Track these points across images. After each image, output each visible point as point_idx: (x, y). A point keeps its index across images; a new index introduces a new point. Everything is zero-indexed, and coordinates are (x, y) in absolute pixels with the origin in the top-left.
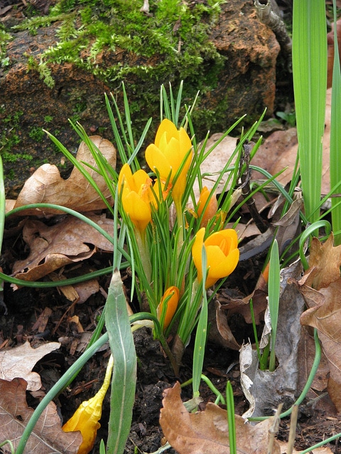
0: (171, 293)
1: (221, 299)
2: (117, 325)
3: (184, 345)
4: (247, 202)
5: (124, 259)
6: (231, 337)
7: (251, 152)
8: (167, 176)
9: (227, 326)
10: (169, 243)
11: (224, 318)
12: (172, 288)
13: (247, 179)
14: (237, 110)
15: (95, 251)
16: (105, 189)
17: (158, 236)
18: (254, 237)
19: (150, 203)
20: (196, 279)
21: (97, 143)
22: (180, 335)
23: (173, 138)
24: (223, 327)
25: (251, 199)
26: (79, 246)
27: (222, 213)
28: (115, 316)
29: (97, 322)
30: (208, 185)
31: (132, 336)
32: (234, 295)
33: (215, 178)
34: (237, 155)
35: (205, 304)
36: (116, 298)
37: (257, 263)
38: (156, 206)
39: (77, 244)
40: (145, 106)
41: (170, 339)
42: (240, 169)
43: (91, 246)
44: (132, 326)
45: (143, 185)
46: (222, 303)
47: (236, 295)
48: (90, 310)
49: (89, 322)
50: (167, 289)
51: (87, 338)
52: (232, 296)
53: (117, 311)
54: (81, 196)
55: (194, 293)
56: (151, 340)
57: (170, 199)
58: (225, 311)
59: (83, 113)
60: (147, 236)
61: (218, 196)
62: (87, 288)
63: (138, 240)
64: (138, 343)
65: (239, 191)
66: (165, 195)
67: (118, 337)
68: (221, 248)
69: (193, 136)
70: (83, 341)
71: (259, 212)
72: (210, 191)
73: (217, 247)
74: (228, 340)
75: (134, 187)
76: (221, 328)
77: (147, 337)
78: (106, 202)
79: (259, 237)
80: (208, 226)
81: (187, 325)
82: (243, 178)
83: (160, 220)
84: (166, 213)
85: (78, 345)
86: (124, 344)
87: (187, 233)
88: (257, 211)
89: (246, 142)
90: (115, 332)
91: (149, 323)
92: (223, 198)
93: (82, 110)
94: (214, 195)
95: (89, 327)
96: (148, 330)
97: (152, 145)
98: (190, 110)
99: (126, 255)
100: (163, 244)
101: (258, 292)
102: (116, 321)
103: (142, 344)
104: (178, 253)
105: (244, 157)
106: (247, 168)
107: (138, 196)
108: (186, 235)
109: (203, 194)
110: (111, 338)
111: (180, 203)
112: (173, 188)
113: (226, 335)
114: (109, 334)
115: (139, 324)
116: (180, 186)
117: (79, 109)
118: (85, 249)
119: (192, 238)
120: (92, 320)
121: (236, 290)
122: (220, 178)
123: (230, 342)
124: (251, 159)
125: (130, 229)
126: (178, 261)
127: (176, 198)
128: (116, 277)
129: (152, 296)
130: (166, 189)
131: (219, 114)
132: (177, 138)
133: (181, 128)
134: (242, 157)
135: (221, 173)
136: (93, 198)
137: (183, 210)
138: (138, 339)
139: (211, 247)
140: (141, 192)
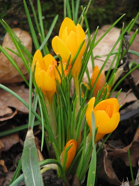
0: (71, 145)
1: (108, 149)
2: (30, 168)
3: (80, 182)
4: (127, 77)
5: (36, 119)
6: (114, 176)
7: (130, 41)
8: (68, 59)
9: (112, 168)
10: (69, 108)
11: (110, 162)
12: (71, 140)
13: (127, 61)
14: (121, 9)
15: (16, 113)
16: (23, 67)
17: (61, 102)
18: (132, 102)
19: (56, 79)
20: (89, 134)
21: (18, 34)
22: (77, 175)
23: (72, 31)
24: (109, 169)
25: (130, 75)
26: (5, 109)
27: (108, 86)
28: (29, 162)
29: (17, 165)
30: (99, 64)
31: (41, 177)
32: (117, 145)
33: (104, 59)
34: (119, 43)
35: (94, 154)
36: (30, 149)
37: (135, 121)
38: (60, 81)
39: (3, 107)
40: (54, 6)
41: (70, 178)
42: (122, 53)
43: (13, 109)
44: (41, 169)
45: (50, 66)
46: (108, 151)
47: (119, 145)
48: (12, 156)
49: (12, 165)
50: (68, 141)
51: (10, 177)
52: (116, 146)
53: (30, 158)
54: (6, 72)
55: (87, 145)
56: (57, 178)
57: (70, 76)
58: (110, 157)
59: (9, 11)
60: (53, 103)
61: (106, 72)
62: (11, 140)
63: (47, 105)
64: (47, 181)
65: (121, 69)
66: (66, 73)
67: (31, 178)
68: (107, 112)
69: (88, 29)
70: (7, 178)
71: (136, 84)
72: (100, 68)
73: (104, 111)
74: (112, 179)
75: (44, 67)
76: (107, 170)
77: (53, 176)
78: (23, 77)
79: (136, 103)
80: (98, 96)
81: (82, 168)
82: (124, 59)
83: (63, 91)
84: (67, 86)
85: (4, 182)
86: (36, 182)
87: (83, 100)
88: (134, 84)
89: (126, 34)
90: (29, 173)
91: (54, 166)
92: (109, 74)
93: (8, 9)
94: (103, 72)
95: (12, 168)
96: (55, 171)
97: (56, 37)
98: (85, 10)
99: (38, 116)
100: (65, 109)
101: (135, 143)
102: (30, 166)
103: (50, 181)
104: (76, 115)
105: (125, 44)
106: (127, 53)
107: (47, 74)
108: (83, 102)
109: (95, 71)
110: (26, 178)
111: (77, 78)
112: (72, 68)
113: (111, 175)
114: (25, 175)
115: (48, 167)
116: (77, 66)
117: (6, 8)
118: (9, 111)
119: (86, 104)
120: (14, 163)
121: (119, 142)
122: (107, 59)
123: (114, 180)
124: (129, 46)
125: (40, 97)
126: (75, 120)
127: (74, 75)
128: (30, 133)
129: (57, 146)
130: (67, 68)
131: (108, 11)
132: (75, 31)
133: (78, 24)
134: (123, 45)
135: (108, 56)
136: (15, 74)
137: (79, 84)
138: (46, 178)
139: (99, 111)
140: (49, 70)
